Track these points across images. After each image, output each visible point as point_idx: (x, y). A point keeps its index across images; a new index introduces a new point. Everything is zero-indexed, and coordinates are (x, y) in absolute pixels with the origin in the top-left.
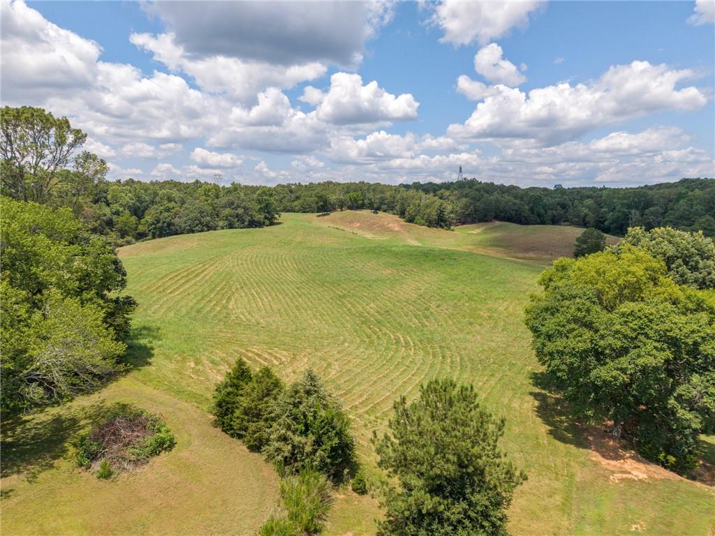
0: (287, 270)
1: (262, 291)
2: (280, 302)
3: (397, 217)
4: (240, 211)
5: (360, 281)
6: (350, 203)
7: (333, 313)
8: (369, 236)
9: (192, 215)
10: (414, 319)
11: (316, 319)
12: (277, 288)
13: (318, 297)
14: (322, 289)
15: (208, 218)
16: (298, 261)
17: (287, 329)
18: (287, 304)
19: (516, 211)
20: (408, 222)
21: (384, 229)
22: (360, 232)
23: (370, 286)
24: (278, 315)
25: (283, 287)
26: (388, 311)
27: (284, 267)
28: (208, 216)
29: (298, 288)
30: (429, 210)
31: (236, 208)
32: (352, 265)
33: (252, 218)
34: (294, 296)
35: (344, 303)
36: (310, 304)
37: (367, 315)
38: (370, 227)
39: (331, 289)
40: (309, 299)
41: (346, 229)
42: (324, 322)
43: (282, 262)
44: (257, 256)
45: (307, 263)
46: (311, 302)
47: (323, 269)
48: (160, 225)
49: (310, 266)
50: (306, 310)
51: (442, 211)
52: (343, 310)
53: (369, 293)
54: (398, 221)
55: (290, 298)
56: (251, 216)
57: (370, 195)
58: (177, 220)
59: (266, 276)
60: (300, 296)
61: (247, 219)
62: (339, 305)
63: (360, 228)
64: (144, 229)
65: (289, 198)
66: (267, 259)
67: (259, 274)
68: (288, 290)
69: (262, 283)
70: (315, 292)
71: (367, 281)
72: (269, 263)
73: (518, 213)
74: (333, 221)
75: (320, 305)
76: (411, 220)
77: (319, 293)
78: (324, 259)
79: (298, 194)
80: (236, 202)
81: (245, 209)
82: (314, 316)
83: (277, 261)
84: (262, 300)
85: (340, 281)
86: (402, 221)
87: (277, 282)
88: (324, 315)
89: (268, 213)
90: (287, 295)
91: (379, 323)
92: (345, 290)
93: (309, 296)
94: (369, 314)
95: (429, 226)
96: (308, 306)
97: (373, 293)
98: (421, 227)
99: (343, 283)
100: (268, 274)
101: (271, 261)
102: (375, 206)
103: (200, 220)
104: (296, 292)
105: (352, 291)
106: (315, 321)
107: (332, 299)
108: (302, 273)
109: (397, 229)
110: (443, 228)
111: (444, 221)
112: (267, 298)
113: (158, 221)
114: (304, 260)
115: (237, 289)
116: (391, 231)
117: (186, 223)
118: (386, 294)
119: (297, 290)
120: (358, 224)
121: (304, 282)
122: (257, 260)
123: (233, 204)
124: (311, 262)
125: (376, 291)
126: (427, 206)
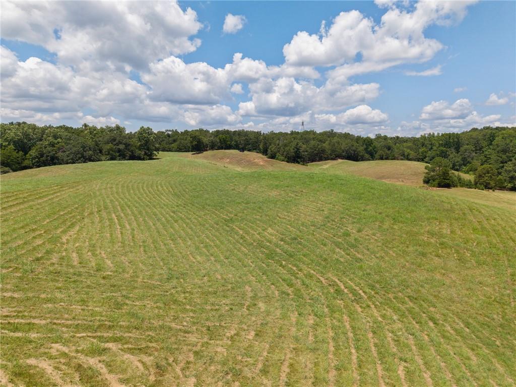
0: (162, 194)
1: (126, 215)
2: (149, 229)
3: (260, 155)
4: (122, 147)
5: (247, 203)
6: (219, 144)
7: (222, 242)
8: (239, 169)
9: (74, 149)
10: (337, 250)
11: (201, 254)
12: (147, 212)
13: (198, 221)
14: (203, 213)
15: (91, 152)
16: (174, 186)
17: (151, 277)
18: (158, 232)
19: (355, 151)
20: (271, 158)
21: (251, 164)
22: (230, 166)
23: (260, 208)
24: (142, 249)
25: (155, 210)
26: (295, 239)
27: (158, 191)
28: (90, 150)
29: (174, 212)
30: (287, 149)
31: (117, 144)
32: (233, 188)
33: (133, 153)
34: (168, 221)
35: (233, 229)
36: (189, 231)
37: (268, 244)
38: (239, 162)
39: (214, 213)
40: (187, 224)
41: (218, 164)
42: (212, 258)
43: (157, 187)
44: (131, 181)
45: (184, 187)
46: (191, 228)
47: (201, 192)
48: (44, 158)
49: (187, 190)
50: (184, 240)
51: (298, 149)
52: (234, 238)
53: (261, 216)
54: (261, 158)
55: (163, 224)
56: (132, 152)
57: (236, 138)
58: (60, 154)
59: (136, 199)
60: (176, 221)
61: (128, 154)
62: (227, 231)
63: (230, 163)
64: (28, 162)
65: (167, 141)
66: (140, 184)
67: (128, 197)
68: (162, 214)
69: (129, 207)
70: (195, 216)
71: (255, 203)
72: (142, 187)
73: (356, 152)
74: (206, 158)
75: (203, 233)
76: (273, 157)
77: (200, 217)
78: (202, 183)
79: (175, 138)
80: (118, 139)
81: (127, 145)
82: (197, 248)
83: (152, 186)
84: (122, 226)
85: (223, 203)
86: (265, 158)
87: (147, 206)
88: (210, 246)
89: (148, 149)
90: (158, 220)
91: (291, 256)
92: (230, 213)
93: (187, 221)
94: (270, 242)
95: (288, 162)
96: (187, 234)
97: (266, 215)
98: (281, 162)
99: (226, 205)
100: (139, 198)
101: (145, 185)
102: (241, 146)
103: (82, 155)
104: (172, 217)
105: (240, 214)
106: (199, 258)
107: (217, 224)
108: (179, 197)
109: (262, 163)
110: (299, 163)
111: (300, 157)
112: (130, 224)
113: (42, 155)
114: (180, 185)
115: (91, 213)
116: (257, 165)
117: (68, 156)
118: (282, 216)
119: (172, 214)
120: (228, 160)
121: (181, 205)
122: (130, 185)
123: (114, 140)
124: (188, 186)
125: (269, 213)
126: (285, 145)
